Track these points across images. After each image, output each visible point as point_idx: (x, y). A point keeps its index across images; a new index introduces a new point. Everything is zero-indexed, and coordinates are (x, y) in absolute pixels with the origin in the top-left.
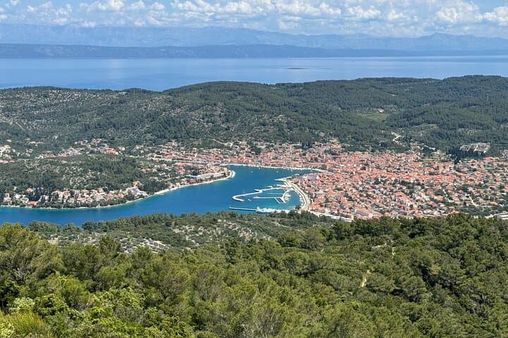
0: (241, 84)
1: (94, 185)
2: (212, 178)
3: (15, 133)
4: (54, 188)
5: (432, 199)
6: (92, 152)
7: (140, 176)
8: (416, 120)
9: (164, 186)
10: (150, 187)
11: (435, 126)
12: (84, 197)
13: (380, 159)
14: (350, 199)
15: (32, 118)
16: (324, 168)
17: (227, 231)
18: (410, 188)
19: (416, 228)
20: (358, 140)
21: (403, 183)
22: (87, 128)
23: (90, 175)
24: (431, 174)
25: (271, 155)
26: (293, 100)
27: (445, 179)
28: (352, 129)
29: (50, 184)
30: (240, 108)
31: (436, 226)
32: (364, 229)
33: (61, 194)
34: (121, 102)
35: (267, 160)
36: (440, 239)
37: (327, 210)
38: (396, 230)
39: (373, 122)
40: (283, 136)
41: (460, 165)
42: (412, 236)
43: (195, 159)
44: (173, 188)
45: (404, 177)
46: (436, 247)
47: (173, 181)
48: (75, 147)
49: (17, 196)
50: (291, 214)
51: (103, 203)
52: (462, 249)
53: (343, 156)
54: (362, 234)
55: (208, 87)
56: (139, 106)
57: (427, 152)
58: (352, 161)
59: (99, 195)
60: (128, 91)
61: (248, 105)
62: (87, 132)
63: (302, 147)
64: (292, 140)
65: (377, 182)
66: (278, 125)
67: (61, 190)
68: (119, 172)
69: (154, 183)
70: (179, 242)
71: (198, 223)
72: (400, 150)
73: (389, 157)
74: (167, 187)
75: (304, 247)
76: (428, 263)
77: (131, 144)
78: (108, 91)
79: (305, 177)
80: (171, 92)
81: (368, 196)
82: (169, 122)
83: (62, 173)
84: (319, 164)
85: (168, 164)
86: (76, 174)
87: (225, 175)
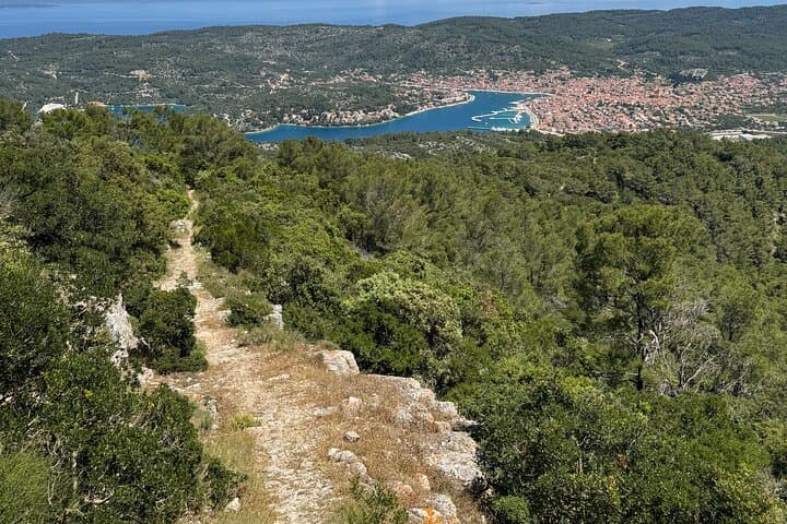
0: (483, 18)
1: (356, 107)
2: (455, 102)
3: (293, 64)
4: (324, 110)
5: (650, 119)
6: (355, 80)
7: (394, 100)
8: (640, 48)
9: (413, 108)
10: (401, 109)
11: (658, 54)
12: (347, 118)
13: (605, 84)
14: (575, 119)
15: (306, 50)
16: (553, 92)
17: (464, 146)
18: (631, 110)
19: (618, 141)
20: (587, 66)
21: (625, 105)
22: (351, 59)
23: (352, 98)
24: (651, 97)
25: (506, 81)
26: (528, 32)
27: (664, 101)
28: (581, 57)
29: (320, 106)
30: (481, 40)
31: (636, 140)
32: (573, 142)
33: (329, 115)
34: (379, 36)
35: (502, 87)
36: (637, 150)
37: (554, 129)
38: (601, 143)
39: (601, 50)
40: (517, 65)
41: (678, 89)
42: (614, 148)
43: (441, 85)
44: (421, 110)
45: (626, 100)
46: (633, 157)
47: (421, 105)
48: (341, 75)
49: (294, 116)
50: (520, 132)
51: (364, 123)
52: (655, 159)
53: (571, 82)
54: (571, 147)
55: (453, 21)
56: (394, 40)
57: (649, 77)
58: (579, 86)
59: (360, 115)
60: (385, 26)
61: (488, 37)
62: (351, 62)
63: (534, 74)
64: (526, 68)
65: (601, 105)
66: (514, 55)
67: (329, 111)
68: (376, 96)
69: (405, 106)
70: (423, 155)
71: (440, 139)
72: (624, 75)
73: (614, 81)
74: (416, 109)
75: (518, 157)
76: (623, 171)
77: (387, 72)
78: (368, 27)
79: (535, 100)
80: (421, 27)
81: (591, 117)
82: (418, 53)
83: (330, 97)
84: (550, 89)
85: (418, 90)
86: (341, 98)
87: (465, 99)
